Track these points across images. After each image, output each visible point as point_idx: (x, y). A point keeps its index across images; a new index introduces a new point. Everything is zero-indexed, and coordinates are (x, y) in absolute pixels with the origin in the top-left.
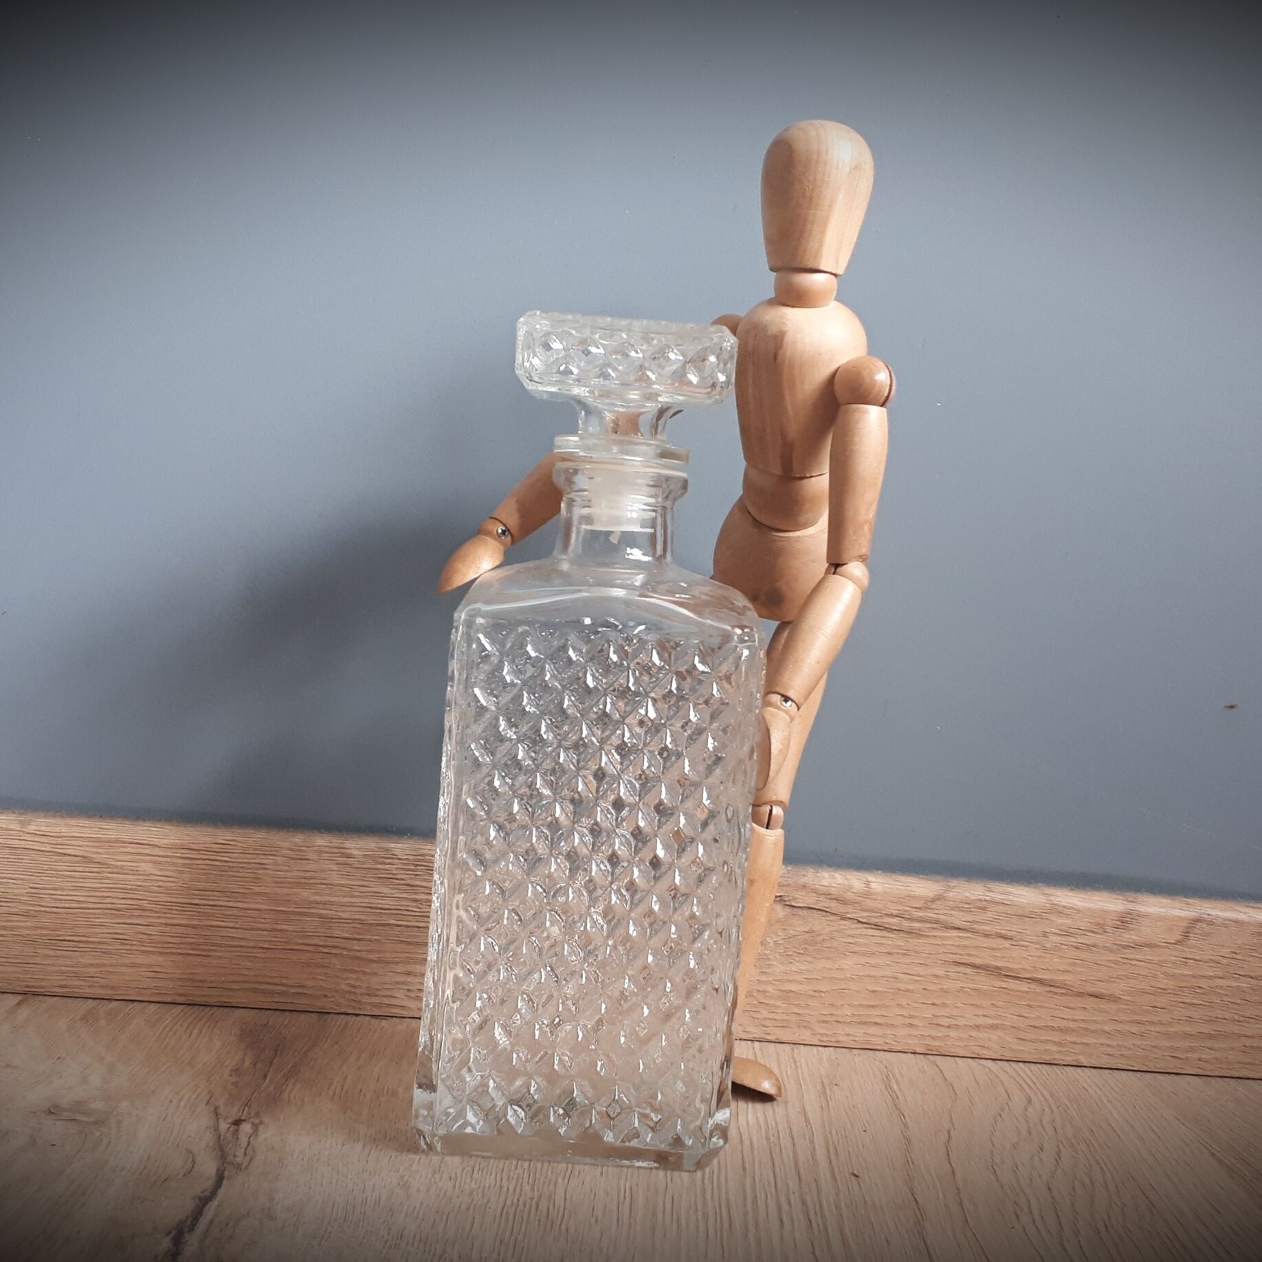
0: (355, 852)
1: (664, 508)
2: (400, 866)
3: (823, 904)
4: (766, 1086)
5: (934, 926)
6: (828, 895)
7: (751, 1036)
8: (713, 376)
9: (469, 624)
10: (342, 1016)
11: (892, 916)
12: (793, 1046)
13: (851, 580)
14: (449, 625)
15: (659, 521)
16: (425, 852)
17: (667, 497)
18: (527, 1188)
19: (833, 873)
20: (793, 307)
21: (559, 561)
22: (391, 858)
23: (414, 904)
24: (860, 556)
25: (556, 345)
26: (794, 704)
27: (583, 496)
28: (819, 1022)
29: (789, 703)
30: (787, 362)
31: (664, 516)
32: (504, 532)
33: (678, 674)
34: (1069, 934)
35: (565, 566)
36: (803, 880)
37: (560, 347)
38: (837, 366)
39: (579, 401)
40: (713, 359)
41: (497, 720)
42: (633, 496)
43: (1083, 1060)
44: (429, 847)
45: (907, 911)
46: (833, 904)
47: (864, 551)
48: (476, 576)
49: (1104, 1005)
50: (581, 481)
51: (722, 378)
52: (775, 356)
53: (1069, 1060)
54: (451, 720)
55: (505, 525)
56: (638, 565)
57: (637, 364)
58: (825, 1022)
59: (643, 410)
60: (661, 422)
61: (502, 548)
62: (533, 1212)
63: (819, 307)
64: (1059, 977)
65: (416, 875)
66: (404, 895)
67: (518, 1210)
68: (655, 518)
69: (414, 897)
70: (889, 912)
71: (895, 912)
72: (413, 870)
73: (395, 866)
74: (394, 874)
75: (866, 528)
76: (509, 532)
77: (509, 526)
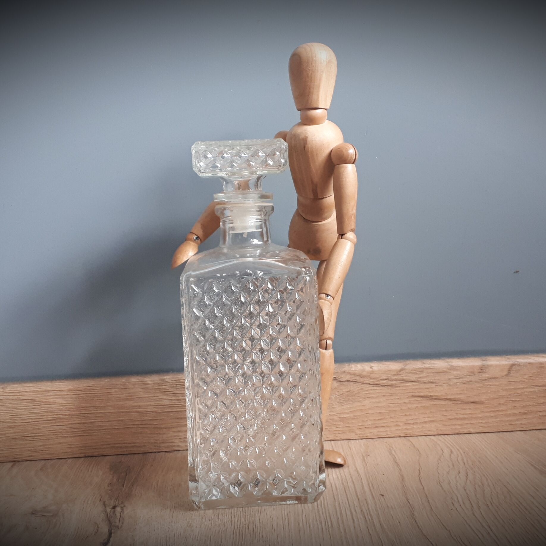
0: (150, 382)
1: (265, 220)
2: (170, 386)
3: (354, 379)
4: (339, 461)
5: (402, 382)
6: (355, 374)
7: (329, 439)
8: (279, 161)
9: (187, 281)
10: (153, 454)
11: (383, 380)
12: (348, 441)
13: (349, 241)
14: (178, 283)
15: (264, 226)
17: (265, 215)
18: (243, 520)
19: (356, 365)
20: (309, 125)
21: (223, 248)
22: (165, 383)
23: (178, 401)
24: (352, 230)
25: (209, 155)
27: (229, 219)
28: (357, 429)
29: (329, 297)
31: (265, 223)
32: (197, 238)
33: (280, 291)
34: (460, 378)
35: (225, 250)
36: (344, 370)
37: (211, 156)
38: (332, 148)
39: (222, 178)
40: (278, 153)
41: (205, 321)
42: (251, 216)
43: (472, 431)
44: (181, 376)
46: (358, 378)
47: (353, 227)
48: (187, 259)
49: (478, 406)
50: (227, 213)
51: (283, 161)
52: (304, 147)
53: (466, 431)
54: (184, 323)
55: (197, 235)
56: (257, 246)
57: (246, 159)
58: (360, 428)
59: (250, 178)
60: (259, 183)
61: (196, 245)
62: (247, 530)
63: (321, 124)
64: (457, 397)
65: (177, 389)
66: (173, 398)
67: (240, 531)
68: (262, 224)
69: (177, 398)
70: (382, 378)
71: (384, 378)
72: (175, 387)
73: (167, 386)
74: (168, 390)
75: (352, 217)
76: (199, 238)
77: (198, 236)
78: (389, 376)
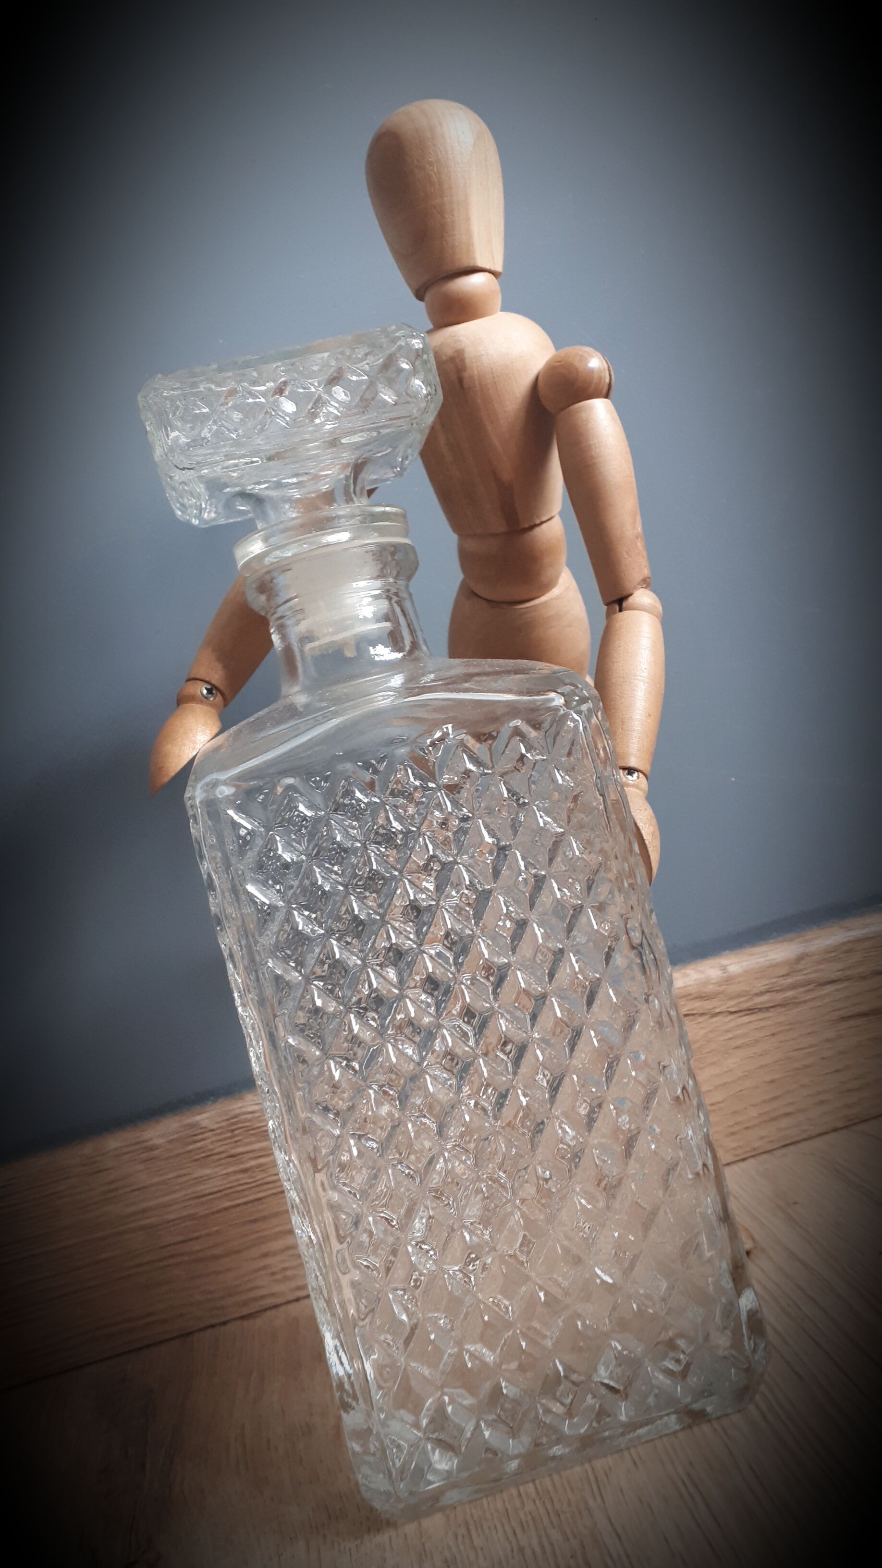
0: (159, 1141)
1: (397, 592)
2: (214, 1139)
5: (810, 987)
8: (411, 389)
9: (210, 802)
10: (209, 1331)
11: (762, 993)
13: (646, 611)
15: (397, 611)
16: (237, 1112)
17: (396, 576)
19: (683, 971)
21: (291, 695)
22: (202, 1133)
23: (246, 1175)
24: (643, 582)
26: (640, 774)
27: (294, 607)
29: (636, 775)
30: (477, 384)
31: (401, 603)
32: (209, 691)
35: (300, 699)
40: (406, 366)
42: (355, 583)
44: (240, 1105)
45: (775, 983)
46: (698, 1004)
47: (646, 572)
48: (194, 753)
50: (285, 590)
51: (422, 387)
52: (460, 380)
54: (227, 941)
55: (208, 683)
56: (391, 665)
58: (732, 1134)
65: (236, 1142)
66: (231, 1169)
68: (391, 608)
69: (242, 1166)
70: (757, 991)
71: (763, 989)
72: (230, 1138)
73: (208, 1141)
74: (211, 1150)
75: (639, 544)
76: (217, 689)
77: (214, 682)
78: (774, 980)
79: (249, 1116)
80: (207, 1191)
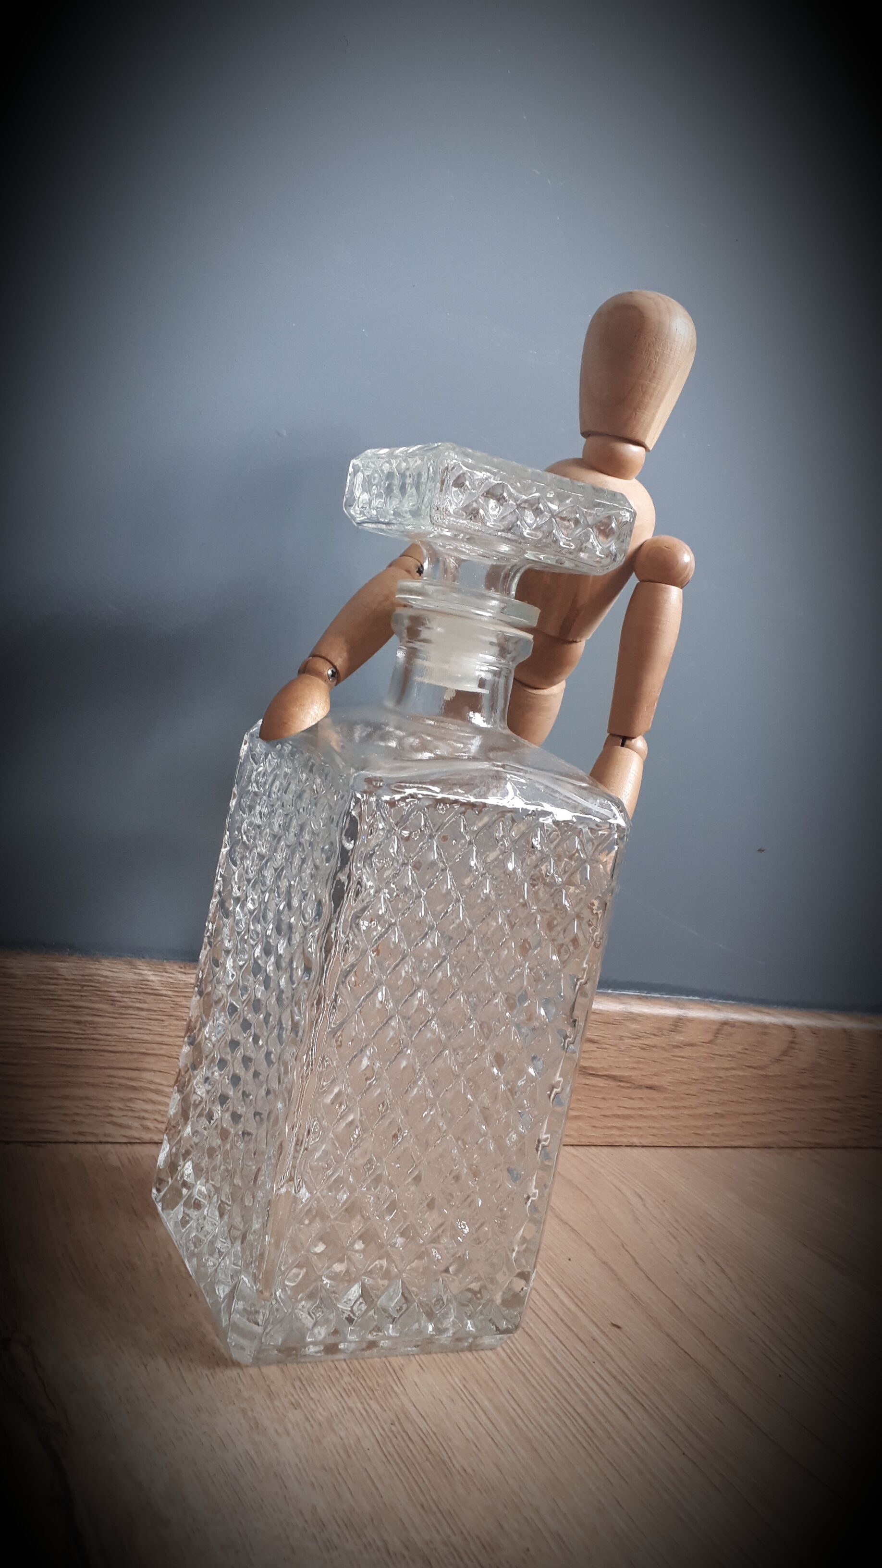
2: (65, 987)
13: (638, 755)
18: (376, 1407)
27: (430, 648)
32: (332, 675)
34: (639, 1038)
42: (481, 655)
43: (636, 1141)
47: (650, 726)
49: (655, 1094)
50: (424, 631)
55: (334, 667)
56: (478, 730)
62: (412, 1447)
64: (626, 1073)
65: (81, 996)
66: (67, 1017)
67: (396, 1446)
69: (78, 1018)
72: (79, 991)
73: (60, 987)
74: (59, 995)
76: (337, 674)
77: (337, 667)
79: (102, 979)
80: (42, 1029)
